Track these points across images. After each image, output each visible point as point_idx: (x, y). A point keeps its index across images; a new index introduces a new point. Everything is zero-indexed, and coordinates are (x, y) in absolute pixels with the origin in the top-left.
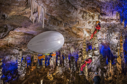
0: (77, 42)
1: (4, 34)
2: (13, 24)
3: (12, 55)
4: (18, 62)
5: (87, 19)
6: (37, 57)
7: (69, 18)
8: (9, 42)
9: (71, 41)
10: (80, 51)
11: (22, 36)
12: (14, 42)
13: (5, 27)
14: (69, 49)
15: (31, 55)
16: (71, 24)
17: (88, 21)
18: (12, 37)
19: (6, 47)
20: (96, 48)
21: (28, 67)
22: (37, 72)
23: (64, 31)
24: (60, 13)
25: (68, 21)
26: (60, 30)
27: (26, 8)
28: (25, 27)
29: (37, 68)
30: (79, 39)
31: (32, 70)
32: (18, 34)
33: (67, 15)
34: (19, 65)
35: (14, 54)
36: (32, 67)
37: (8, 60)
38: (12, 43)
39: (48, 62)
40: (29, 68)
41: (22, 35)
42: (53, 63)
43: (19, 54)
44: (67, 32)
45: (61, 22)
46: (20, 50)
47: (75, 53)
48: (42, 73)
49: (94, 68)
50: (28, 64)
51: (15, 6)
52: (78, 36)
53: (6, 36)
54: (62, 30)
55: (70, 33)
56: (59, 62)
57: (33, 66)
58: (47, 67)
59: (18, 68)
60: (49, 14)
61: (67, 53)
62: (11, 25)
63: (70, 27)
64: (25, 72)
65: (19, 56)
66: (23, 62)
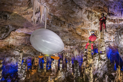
0: (82, 44)
1: (5, 35)
2: (15, 24)
3: (12, 56)
4: (19, 65)
5: (93, 19)
6: (38, 59)
7: (73, 18)
8: (10, 43)
9: (75, 43)
10: (85, 55)
11: (23, 38)
12: (15, 43)
13: (7, 27)
14: (73, 52)
15: (32, 57)
16: (75, 25)
17: (94, 21)
18: (13, 38)
19: (6, 48)
20: (102, 52)
21: (28, 70)
22: (37, 76)
23: (67, 32)
24: (64, 13)
25: (71, 21)
26: (63, 31)
27: (28, 8)
28: (27, 28)
29: (38, 72)
30: (84, 41)
31: (33, 73)
32: (19, 34)
33: (71, 15)
34: (19, 68)
35: (14, 56)
36: (32, 70)
37: (8, 62)
38: (13, 44)
39: (49, 65)
40: (29, 72)
41: (23, 36)
42: (54, 67)
43: (19, 56)
44: (71, 33)
45: (64, 22)
46: (21, 52)
47: (79, 57)
48: (43, 78)
49: (100, 74)
50: (28, 67)
51: (17, 5)
52: (83, 38)
53: (7, 37)
54: (65, 31)
55: (73, 34)
56: (61, 65)
57: (34, 69)
58: (48, 71)
59: (18, 71)
60: (52, 14)
61: (70, 56)
62: (13, 26)
63: (74, 29)
64: (25, 76)
65: (19, 58)
66: (24, 64)
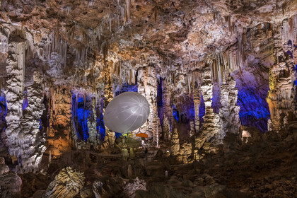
4: (10, 96)
6: (69, 100)
29: (74, 149)
31: (56, 152)
34: (12, 110)
46: (16, 37)
56: (209, 90)
57: (56, 138)
65: (12, 62)
66: (35, 94)
